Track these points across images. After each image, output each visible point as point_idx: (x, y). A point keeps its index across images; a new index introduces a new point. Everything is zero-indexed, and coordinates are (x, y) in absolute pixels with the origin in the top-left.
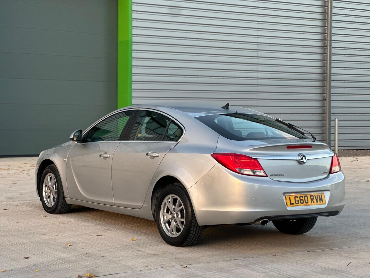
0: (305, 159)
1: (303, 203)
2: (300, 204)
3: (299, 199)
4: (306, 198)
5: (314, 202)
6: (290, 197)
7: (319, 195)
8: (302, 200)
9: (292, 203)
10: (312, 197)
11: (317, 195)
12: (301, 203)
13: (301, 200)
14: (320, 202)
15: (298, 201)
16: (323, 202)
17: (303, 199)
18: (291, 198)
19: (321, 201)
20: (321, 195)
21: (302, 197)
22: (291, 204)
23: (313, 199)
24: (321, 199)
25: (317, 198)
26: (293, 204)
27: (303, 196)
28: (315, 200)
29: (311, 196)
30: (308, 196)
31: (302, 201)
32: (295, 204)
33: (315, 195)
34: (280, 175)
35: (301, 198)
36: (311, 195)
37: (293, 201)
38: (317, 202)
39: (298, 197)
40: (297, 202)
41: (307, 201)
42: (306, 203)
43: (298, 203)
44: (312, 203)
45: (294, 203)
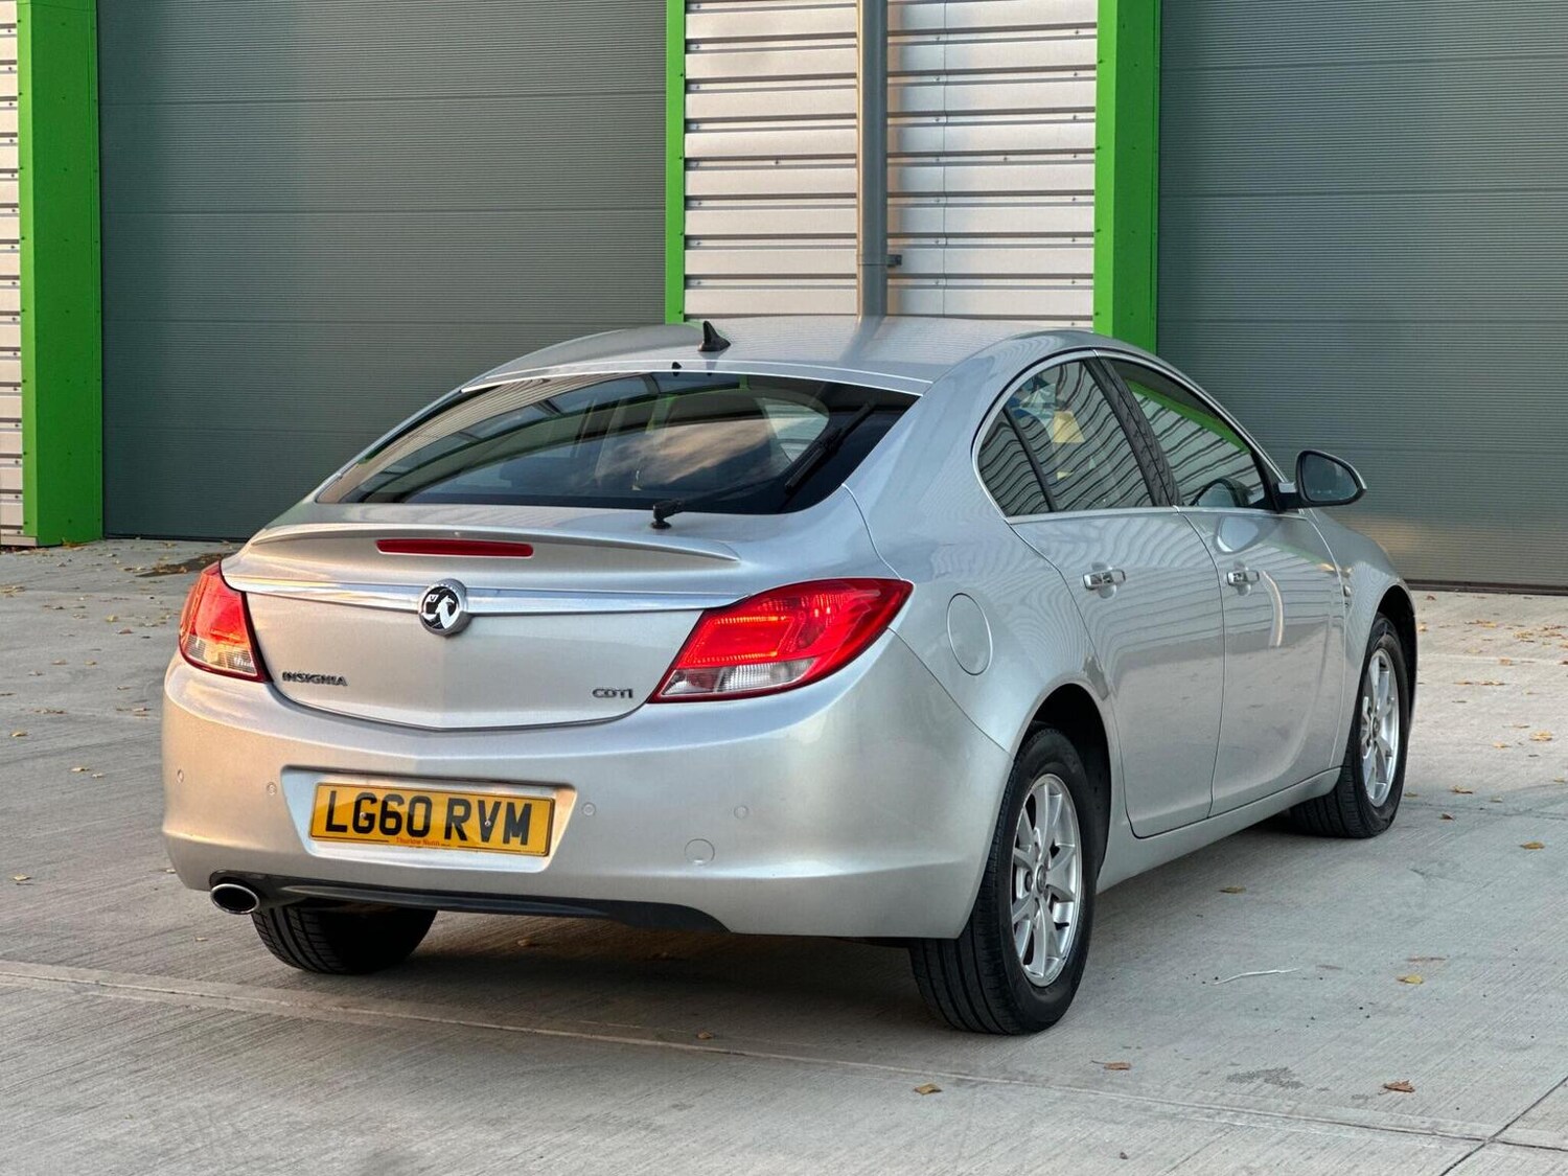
0: (451, 609)
1: (395, 831)
2: (376, 832)
3: (376, 810)
4: (420, 809)
5: (463, 836)
6: (333, 794)
7: (511, 807)
8: (396, 815)
9: (335, 822)
10: (459, 811)
11: (497, 805)
12: (385, 831)
13: (386, 814)
14: (506, 841)
15: (370, 817)
16: (524, 842)
17: (403, 810)
18: (337, 795)
19: (516, 835)
20: (527, 809)
21: (401, 801)
22: (330, 827)
23: (466, 817)
24: (518, 827)
25: (493, 818)
26: (343, 829)
27: (408, 798)
28: (472, 827)
29: (452, 803)
30: (433, 798)
31: (391, 823)
32: (351, 831)
33: (482, 804)
34: (323, 679)
35: (393, 806)
36: (453, 796)
37: (344, 817)
38: (486, 838)
39: (374, 800)
40: (364, 823)
41: (418, 824)
42: (412, 832)
43: (367, 830)
44: (448, 835)
45: (349, 822)
